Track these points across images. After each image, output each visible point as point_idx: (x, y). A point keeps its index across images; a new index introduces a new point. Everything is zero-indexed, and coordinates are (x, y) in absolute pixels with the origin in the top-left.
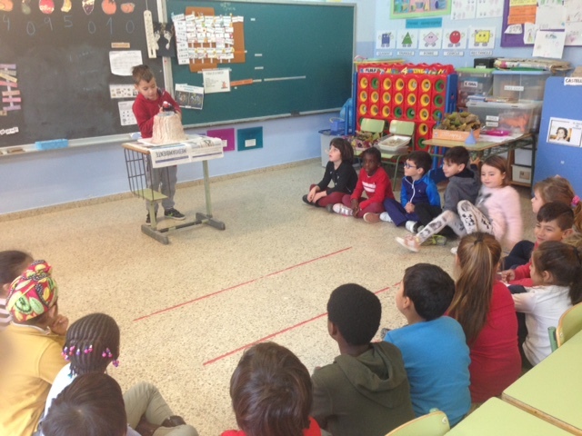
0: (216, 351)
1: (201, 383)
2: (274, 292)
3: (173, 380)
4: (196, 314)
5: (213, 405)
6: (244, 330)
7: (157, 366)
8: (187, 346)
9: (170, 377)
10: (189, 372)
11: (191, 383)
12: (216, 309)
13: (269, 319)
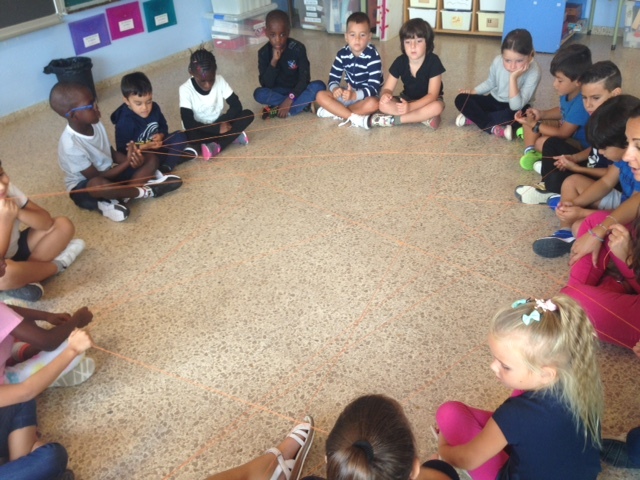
0: (293, 298)
1: (306, 342)
2: (308, 211)
3: (269, 346)
4: (234, 257)
5: (340, 365)
6: (307, 266)
7: (236, 334)
8: (255, 301)
9: (263, 344)
10: (280, 331)
11: (293, 345)
12: (254, 246)
13: (328, 246)
